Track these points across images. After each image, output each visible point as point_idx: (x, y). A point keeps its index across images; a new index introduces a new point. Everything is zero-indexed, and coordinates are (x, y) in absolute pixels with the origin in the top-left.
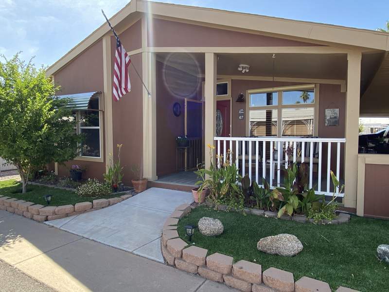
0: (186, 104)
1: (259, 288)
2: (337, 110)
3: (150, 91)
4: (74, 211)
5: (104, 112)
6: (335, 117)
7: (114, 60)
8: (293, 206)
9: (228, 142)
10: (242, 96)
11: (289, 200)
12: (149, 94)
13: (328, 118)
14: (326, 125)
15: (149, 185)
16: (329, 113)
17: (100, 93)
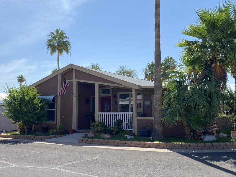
0: (91, 98)
2: (149, 102)
3: (76, 95)
5: (57, 103)
7: (62, 86)
9: (110, 114)
10: (116, 95)
12: (75, 96)
13: (146, 105)
14: (146, 108)
15: (74, 132)
17: (56, 96)
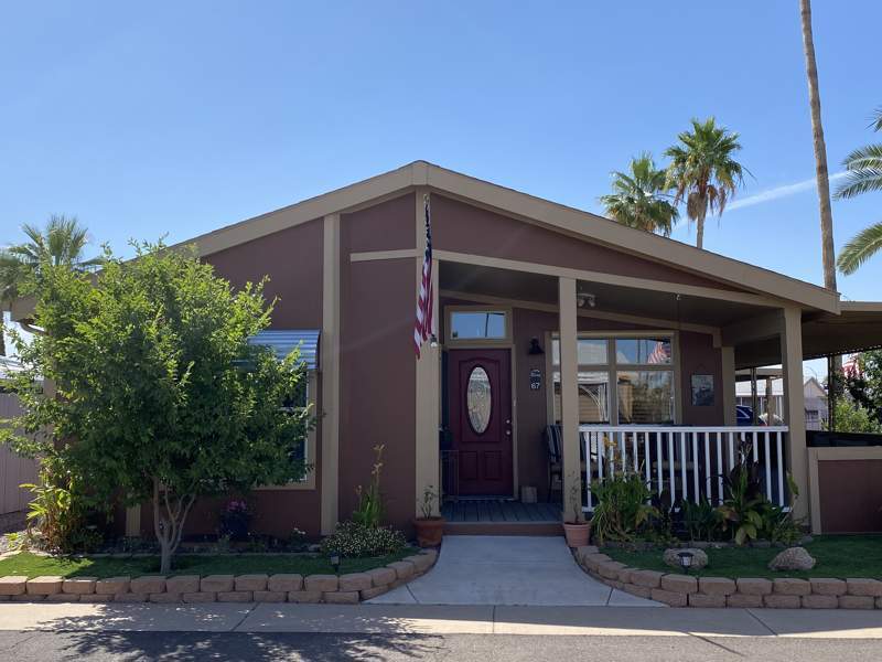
1: (811, 598)
2: (710, 378)
4: (397, 578)
6: (708, 390)
8: (755, 526)
11: (747, 517)
12: (434, 339)
13: (696, 391)
14: (694, 403)
16: (700, 383)
